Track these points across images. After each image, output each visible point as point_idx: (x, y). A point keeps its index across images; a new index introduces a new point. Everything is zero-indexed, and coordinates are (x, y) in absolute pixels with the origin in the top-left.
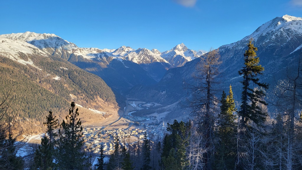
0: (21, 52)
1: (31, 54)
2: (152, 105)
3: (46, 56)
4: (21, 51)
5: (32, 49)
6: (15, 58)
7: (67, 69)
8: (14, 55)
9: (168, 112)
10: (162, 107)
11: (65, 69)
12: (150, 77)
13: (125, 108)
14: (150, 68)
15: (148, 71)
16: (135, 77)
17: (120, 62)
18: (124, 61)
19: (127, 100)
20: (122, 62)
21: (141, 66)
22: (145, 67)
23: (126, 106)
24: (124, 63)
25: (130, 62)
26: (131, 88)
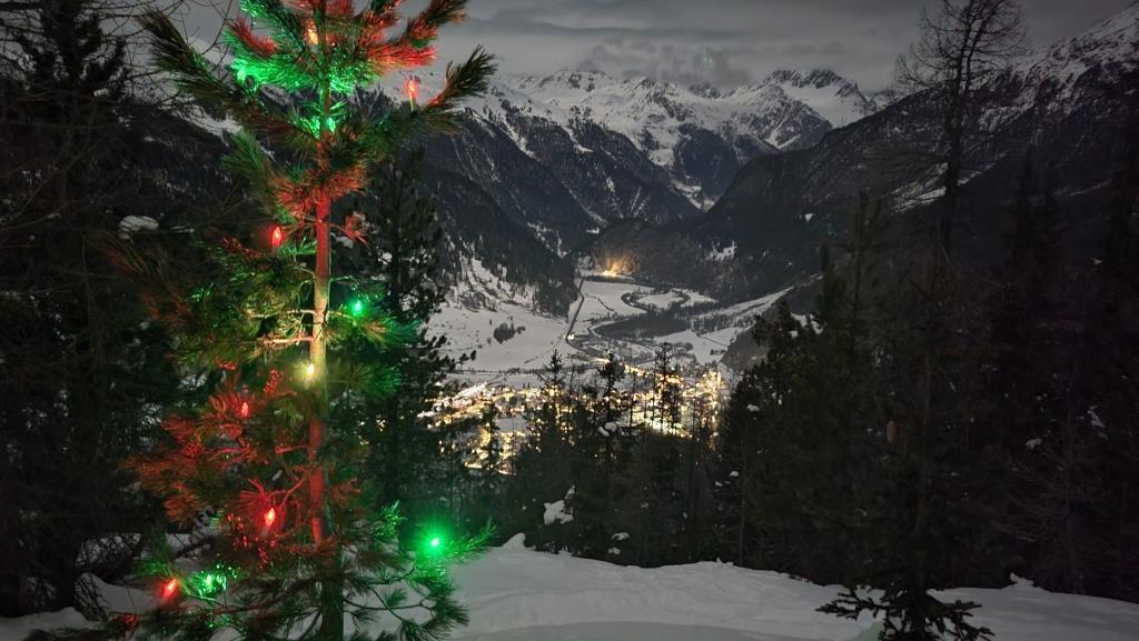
2: (678, 299)
9: (740, 330)
10: (716, 307)
12: (673, 190)
13: (573, 307)
14: (676, 154)
15: (666, 166)
16: (612, 190)
17: (558, 129)
18: (574, 125)
19: (580, 276)
20: (566, 129)
21: (639, 147)
22: (657, 148)
23: (576, 299)
24: (575, 132)
25: (596, 127)
26: (597, 231)
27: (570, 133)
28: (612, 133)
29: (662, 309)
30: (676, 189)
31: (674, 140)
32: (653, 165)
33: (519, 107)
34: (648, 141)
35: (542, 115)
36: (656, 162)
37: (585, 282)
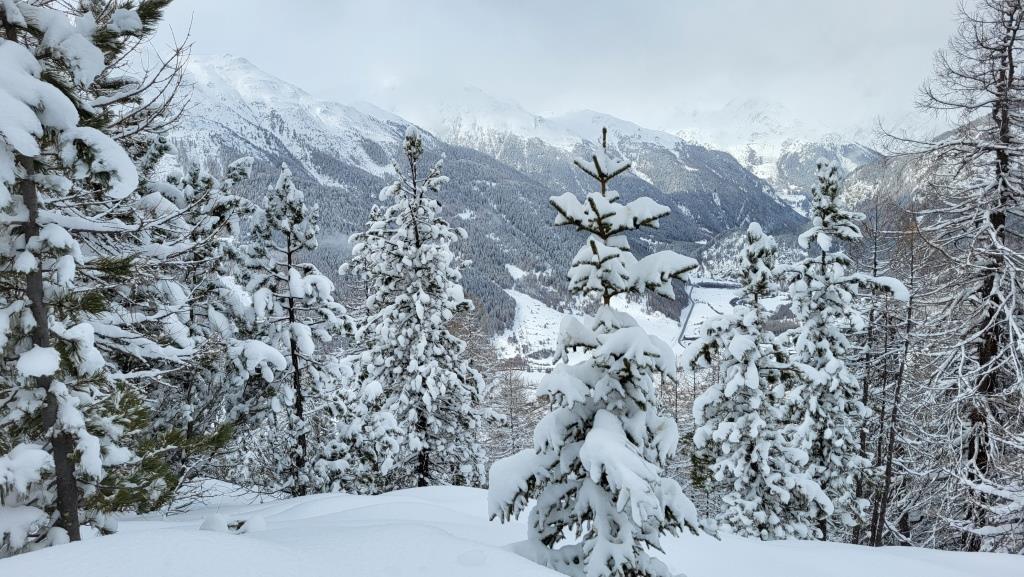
0: (367, 140)
1: (394, 141)
3: (434, 145)
4: (366, 137)
5: (395, 128)
6: (352, 157)
7: (494, 184)
8: (349, 150)
11: (488, 183)
12: (777, 202)
13: (685, 311)
14: (779, 168)
15: (770, 179)
16: (719, 204)
17: (666, 152)
18: (680, 148)
19: (690, 284)
20: (673, 152)
21: (744, 164)
22: (761, 163)
23: (686, 305)
24: (681, 152)
25: (701, 149)
26: (704, 242)
27: (677, 154)
28: (717, 152)
29: (771, 312)
30: (781, 200)
31: (777, 154)
32: (757, 178)
33: (629, 135)
34: (752, 156)
35: (650, 141)
36: (760, 176)
37: (695, 289)
